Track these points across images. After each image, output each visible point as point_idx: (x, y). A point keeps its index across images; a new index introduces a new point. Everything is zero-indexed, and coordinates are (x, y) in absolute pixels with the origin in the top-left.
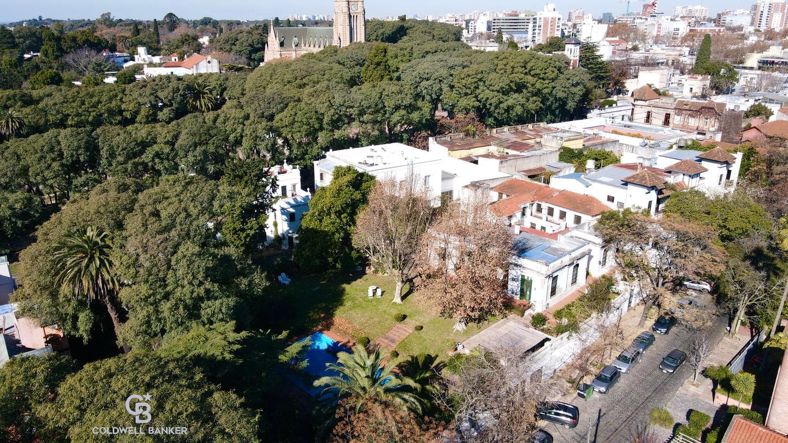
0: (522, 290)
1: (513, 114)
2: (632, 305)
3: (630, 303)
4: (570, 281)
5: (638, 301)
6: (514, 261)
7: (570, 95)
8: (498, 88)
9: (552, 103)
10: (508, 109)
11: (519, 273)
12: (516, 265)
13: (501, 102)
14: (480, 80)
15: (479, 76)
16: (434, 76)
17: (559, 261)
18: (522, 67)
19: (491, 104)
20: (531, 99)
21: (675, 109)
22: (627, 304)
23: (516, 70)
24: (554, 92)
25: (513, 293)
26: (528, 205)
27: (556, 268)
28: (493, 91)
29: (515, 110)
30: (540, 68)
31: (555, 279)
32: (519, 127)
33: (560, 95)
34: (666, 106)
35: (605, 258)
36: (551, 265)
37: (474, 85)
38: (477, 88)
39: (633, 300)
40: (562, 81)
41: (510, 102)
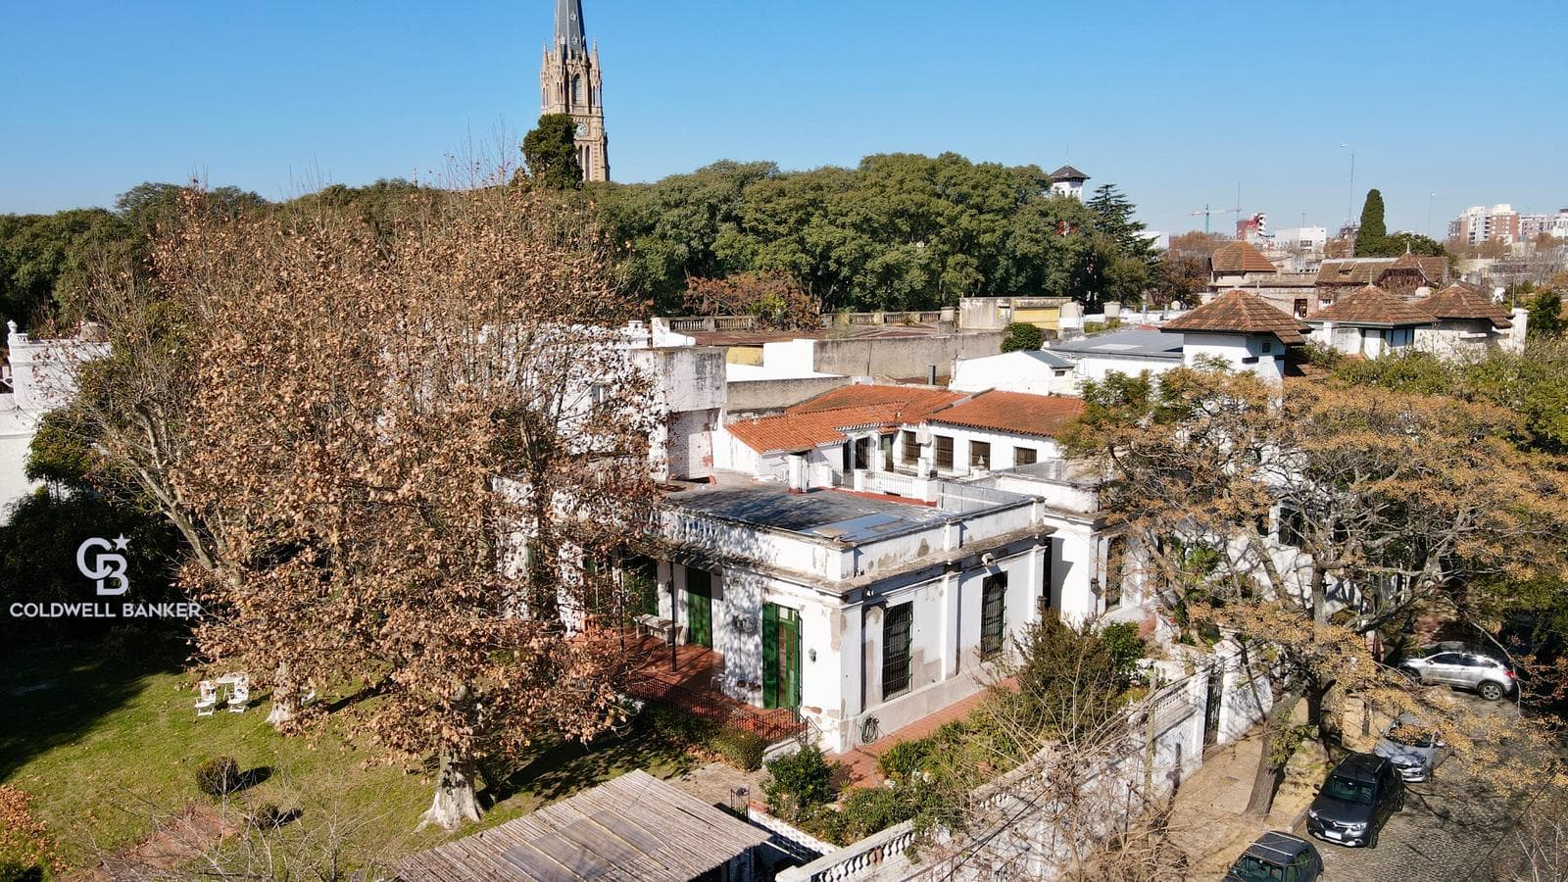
0: (772, 668)
1: (901, 287)
2: (1221, 738)
3: (1211, 726)
4: (973, 636)
5: (1242, 723)
6: (737, 551)
7: (1052, 254)
8: (857, 219)
9: (1007, 271)
10: (890, 273)
11: (759, 596)
12: (744, 563)
13: (867, 256)
14: (813, 203)
15: (810, 195)
16: (697, 195)
17: (913, 542)
18: (923, 179)
19: (838, 261)
20: (951, 260)
21: (1318, 285)
22: (1197, 723)
23: (907, 186)
24: (1009, 244)
25: (741, 683)
26: (875, 436)
27: (894, 569)
28: (843, 226)
29: (908, 277)
30: (972, 183)
31: (898, 619)
32: (916, 316)
33: (1024, 247)
34: (1294, 280)
35: (1116, 572)
36: (872, 553)
37: (795, 216)
38: (802, 222)
39: (1224, 714)
40: (1026, 217)
41: (893, 256)
